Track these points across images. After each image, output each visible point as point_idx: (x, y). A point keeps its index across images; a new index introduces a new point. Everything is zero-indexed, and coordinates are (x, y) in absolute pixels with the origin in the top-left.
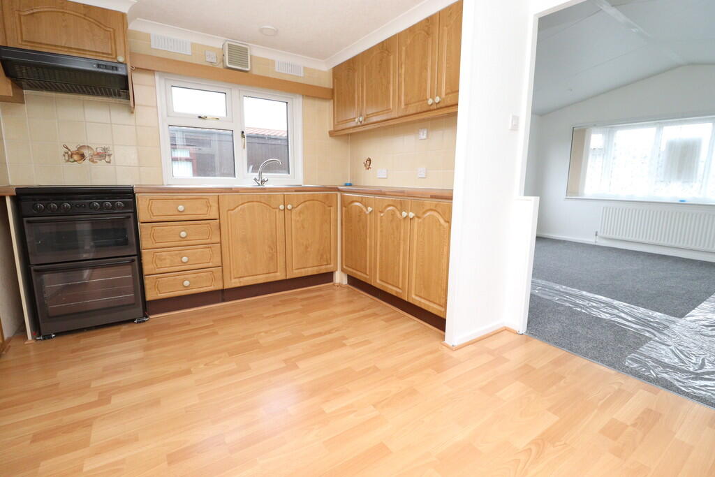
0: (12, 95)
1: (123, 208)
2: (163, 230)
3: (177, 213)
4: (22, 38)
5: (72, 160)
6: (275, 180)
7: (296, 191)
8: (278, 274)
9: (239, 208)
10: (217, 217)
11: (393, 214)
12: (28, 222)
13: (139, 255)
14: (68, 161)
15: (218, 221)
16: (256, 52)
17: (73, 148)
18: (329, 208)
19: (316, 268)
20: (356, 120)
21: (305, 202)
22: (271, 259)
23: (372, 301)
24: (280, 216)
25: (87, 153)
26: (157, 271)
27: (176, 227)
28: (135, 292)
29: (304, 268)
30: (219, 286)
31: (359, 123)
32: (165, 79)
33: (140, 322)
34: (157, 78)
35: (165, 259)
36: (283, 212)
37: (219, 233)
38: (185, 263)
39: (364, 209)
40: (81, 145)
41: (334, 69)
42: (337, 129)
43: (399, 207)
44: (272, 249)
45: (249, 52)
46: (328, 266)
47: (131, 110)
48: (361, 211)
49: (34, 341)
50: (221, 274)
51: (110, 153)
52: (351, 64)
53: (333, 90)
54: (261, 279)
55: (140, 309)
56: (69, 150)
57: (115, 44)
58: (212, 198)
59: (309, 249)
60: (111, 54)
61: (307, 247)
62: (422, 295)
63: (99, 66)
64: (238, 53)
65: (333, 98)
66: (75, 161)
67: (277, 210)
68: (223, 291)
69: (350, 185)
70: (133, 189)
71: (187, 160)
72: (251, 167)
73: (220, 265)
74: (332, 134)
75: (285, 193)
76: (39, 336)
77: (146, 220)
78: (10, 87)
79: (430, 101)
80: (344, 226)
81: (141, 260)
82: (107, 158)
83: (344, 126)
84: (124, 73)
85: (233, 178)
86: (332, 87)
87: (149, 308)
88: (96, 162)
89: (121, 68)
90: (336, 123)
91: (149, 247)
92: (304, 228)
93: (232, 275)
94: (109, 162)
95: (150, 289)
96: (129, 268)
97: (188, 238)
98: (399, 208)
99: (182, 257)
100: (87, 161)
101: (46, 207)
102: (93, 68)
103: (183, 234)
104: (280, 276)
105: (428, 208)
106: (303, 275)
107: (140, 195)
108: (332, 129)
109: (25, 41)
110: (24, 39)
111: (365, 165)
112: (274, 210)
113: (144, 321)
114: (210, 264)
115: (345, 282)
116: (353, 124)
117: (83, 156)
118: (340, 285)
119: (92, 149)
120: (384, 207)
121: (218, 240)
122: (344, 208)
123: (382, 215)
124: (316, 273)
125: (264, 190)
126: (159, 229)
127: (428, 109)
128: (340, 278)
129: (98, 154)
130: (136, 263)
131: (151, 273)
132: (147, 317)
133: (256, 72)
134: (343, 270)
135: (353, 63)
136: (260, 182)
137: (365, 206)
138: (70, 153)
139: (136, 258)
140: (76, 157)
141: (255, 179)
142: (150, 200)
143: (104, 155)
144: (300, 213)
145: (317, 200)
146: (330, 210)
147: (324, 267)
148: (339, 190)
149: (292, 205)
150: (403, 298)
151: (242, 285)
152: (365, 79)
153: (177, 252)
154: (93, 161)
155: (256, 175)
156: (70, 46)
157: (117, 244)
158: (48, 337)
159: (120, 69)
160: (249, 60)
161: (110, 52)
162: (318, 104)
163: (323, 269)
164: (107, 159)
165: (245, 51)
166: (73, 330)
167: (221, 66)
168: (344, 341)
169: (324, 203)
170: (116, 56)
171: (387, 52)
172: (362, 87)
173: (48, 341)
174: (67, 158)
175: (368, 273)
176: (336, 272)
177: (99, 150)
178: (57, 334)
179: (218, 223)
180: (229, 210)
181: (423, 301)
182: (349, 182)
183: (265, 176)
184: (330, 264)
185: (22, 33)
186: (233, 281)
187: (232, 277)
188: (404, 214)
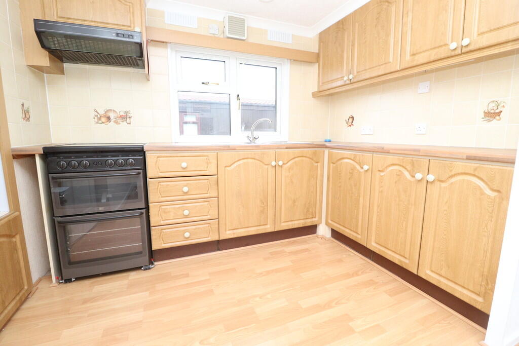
0: (49, 65)
1: (134, 165)
2: (168, 185)
3: (181, 170)
4: (57, 15)
5: (100, 122)
6: (265, 138)
7: (286, 148)
8: (268, 226)
9: (235, 165)
10: (216, 173)
11: (400, 174)
12: (53, 178)
13: (147, 208)
14: (97, 123)
15: (216, 176)
16: (252, 22)
17: (102, 112)
18: (316, 164)
19: (302, 221)
20: (345, 78)
21: (294, 158)
22: (262, 212)
23: (364, 262)
24: (271, 172)
25: (112, 115)
26: (162, 223)
27: (179, 183)
28: (143, 242)
29: (292, 221)
30: (216, 238)
31: (348, 82)
32: (176, 51)
33: (146, 269)
34: (169, 50)
35: (169, 212)
36: (274, 169)
37: (217, 188)
38: (186, 216)
39: (358, 167)
40: (108, 109)
41: (320, 34)
42: (321, 89)
43: (409, 167)
44: (264, 204)
45: (246, 22)
46: (314, 219)
47: (147, 78)
48: (353, 169)
49: (57, 284)
50: (217, 226)
51: (130, 115)
52: (341, 25)
53: (318, 55)
54: (253, 231)
55: (147, 258)
56: (98, 114)
57: (133, 17)
58: (212, 155)
59: (296, 204)
60: (130, 26)
61: (294, 201)
62: (443, 273)
63: (117, 35)
64: (236, 23)
65: (318, 61)
66: (103, 123)
67: (269, 166)
68: (218, 242)
69: (330, 141)
70: (143, 148)
71: (194, 123)
72: (243, 127)
73: (217, 218)
74: (315, 95)
75: (277, 150)
76: (62, 279)
77: (154, 176)
78: (48, 58)
79: (453, 46)
80: (331, 182)
81: (149, 212)
82: (128, 119)
83: (330, 86)
84: (138, 41)
85: (229, 136)
86: (318, 52)
87: (154, 256)
88: (119, 124)
89: (137, 36)
90: (321, 84)
91: (156, 200)
92: (292, 182)
93: (227, 228)
94: (130, 123)
95: (156, 239)
96: (138, 220)
97: (189, 193)
98: (409, 169)
99: (184, 211)
100: (112, 122)
101: (79, 164)
102: (113, 37)
103: (185, 189)
104: (269, 228)
105: (460, 171)
106: (291, 228)
107: (149, 152)
108: (316, 90)
109: (60, 17)
110: (59, 16)
111: (347, 123)
112: (267, 166)
113: (150, 269)
114: (208, 217)
115: (328, 234)
116: (339, 83)
117: (109, 118)
118: (323, 238)
119: (116, 112)
120: (385, 166)
121: (216, 195)
122: (331, 165)
123: (382, 174)
124: (302, 226)
125: (258, 147)
126: (165, 183)
127: (449, 54)
128: (324, 230)
129: (121, 116)
130: (144, 215)
131: (157, 225)
132: (153, 264)
133: (252, 40)
134: (327, 224)
135: (343, 23)
136: (251, 139)
137: (359, 164)
138: (99, 116)
139: (144, 211)
140: (103, 120)
141: (248, 137)
142: (158, 157)
143: (125, 117)
144: (290, 169)
145: (305, 157)
146: (317, 166)
147: (309, 220)
148: (326, 147)
149: (282, 161)
150: (410, 270)
151: (235, 236)
152: (356, 37)
153: (179, 206)
154: (117, 123)
155: (248, 133)
156: (96, 20)
157: (129, 198)
158: (68, 281)
159: (135, 37)
160: (246, 30)
161: (129, 24)
162: (303, 68)
163: (309, 222)
164: (128, 121)
165: (242, 21)
166: (90, 276)
167: (222, 36)
168: (350, 324)
169: (312, 159)
170: (134, 28)
171: (387, 4)
172: (353, 45)
173: (69, 285)
174: (96, 120)
175: (359, 232)
176: (320, 225)
177: (122, 114)
178: (78, 279)
179: (216, 178)
180: (226, 167)
181: (442, 280)
182: (328, 139)
183: (256, 134)
184: (315, 217)
185: (57, 10)
186: (228, 232)
187: (227, 229)
188: (419, 176)
